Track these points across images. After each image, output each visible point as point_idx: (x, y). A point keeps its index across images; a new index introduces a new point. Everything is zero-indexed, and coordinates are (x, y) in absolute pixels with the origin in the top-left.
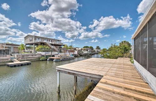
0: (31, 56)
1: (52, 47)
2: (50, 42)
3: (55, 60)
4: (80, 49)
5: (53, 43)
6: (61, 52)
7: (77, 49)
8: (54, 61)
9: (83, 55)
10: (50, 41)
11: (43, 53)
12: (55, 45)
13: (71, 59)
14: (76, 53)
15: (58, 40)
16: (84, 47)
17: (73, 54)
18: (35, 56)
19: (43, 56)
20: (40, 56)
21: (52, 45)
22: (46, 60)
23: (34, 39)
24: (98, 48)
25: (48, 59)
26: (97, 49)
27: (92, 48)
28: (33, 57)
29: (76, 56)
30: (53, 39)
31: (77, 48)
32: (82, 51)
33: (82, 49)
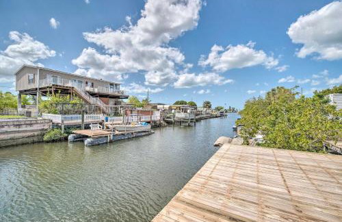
0: (13, 129)
1: (92, 100)
2: (88, 88)
3: (89, 140)
4: (167, 107)
5: (96, 91)
6: (116, 114)
7: (158, 106)
8: (86, 142)
9: (175, 121)
10: (90, 84)
11: (57, 119)
12: (101, 96)
13: (144, 134)
14: (157, 116)
15: (111, 84)
16: (177, 103)
17: (149, 120)
18: (29, 128)
19: (57, 126)
20: (46, 127)
21: (93, 95)
22: (66, 139)
23: (37, 77)
24: (208, 105)
25: (70, 137)
26: (204, 107)
27: (193, 105)
28: (19, 132)
29: (156, 126)
30: (96, 80)
31: (159, 104)
32: (173, 111)
33: (170, 109)
